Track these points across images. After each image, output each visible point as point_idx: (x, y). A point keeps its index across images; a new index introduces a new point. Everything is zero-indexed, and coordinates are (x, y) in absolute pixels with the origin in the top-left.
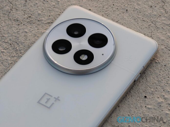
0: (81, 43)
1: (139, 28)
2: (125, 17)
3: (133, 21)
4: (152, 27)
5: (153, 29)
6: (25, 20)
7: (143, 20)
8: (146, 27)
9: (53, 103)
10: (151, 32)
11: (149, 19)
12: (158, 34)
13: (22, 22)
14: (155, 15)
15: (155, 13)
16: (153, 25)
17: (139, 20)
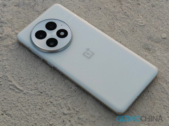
0: (52, 34)
1: (107, 19)
2: (99, 12)
3: (103, 15)
4: (114, 19)
5: (115, 20)
6: (42, 11)
7: (109, 15)
8: (111, 19)
9: (91, 51)
10: (113, 22)
11: (113, 14)
12: (117, 23)
13: (41, 12)
14: (116, 12)
15: (116, 11)
16: (115, 18)
17: (107, 14)
